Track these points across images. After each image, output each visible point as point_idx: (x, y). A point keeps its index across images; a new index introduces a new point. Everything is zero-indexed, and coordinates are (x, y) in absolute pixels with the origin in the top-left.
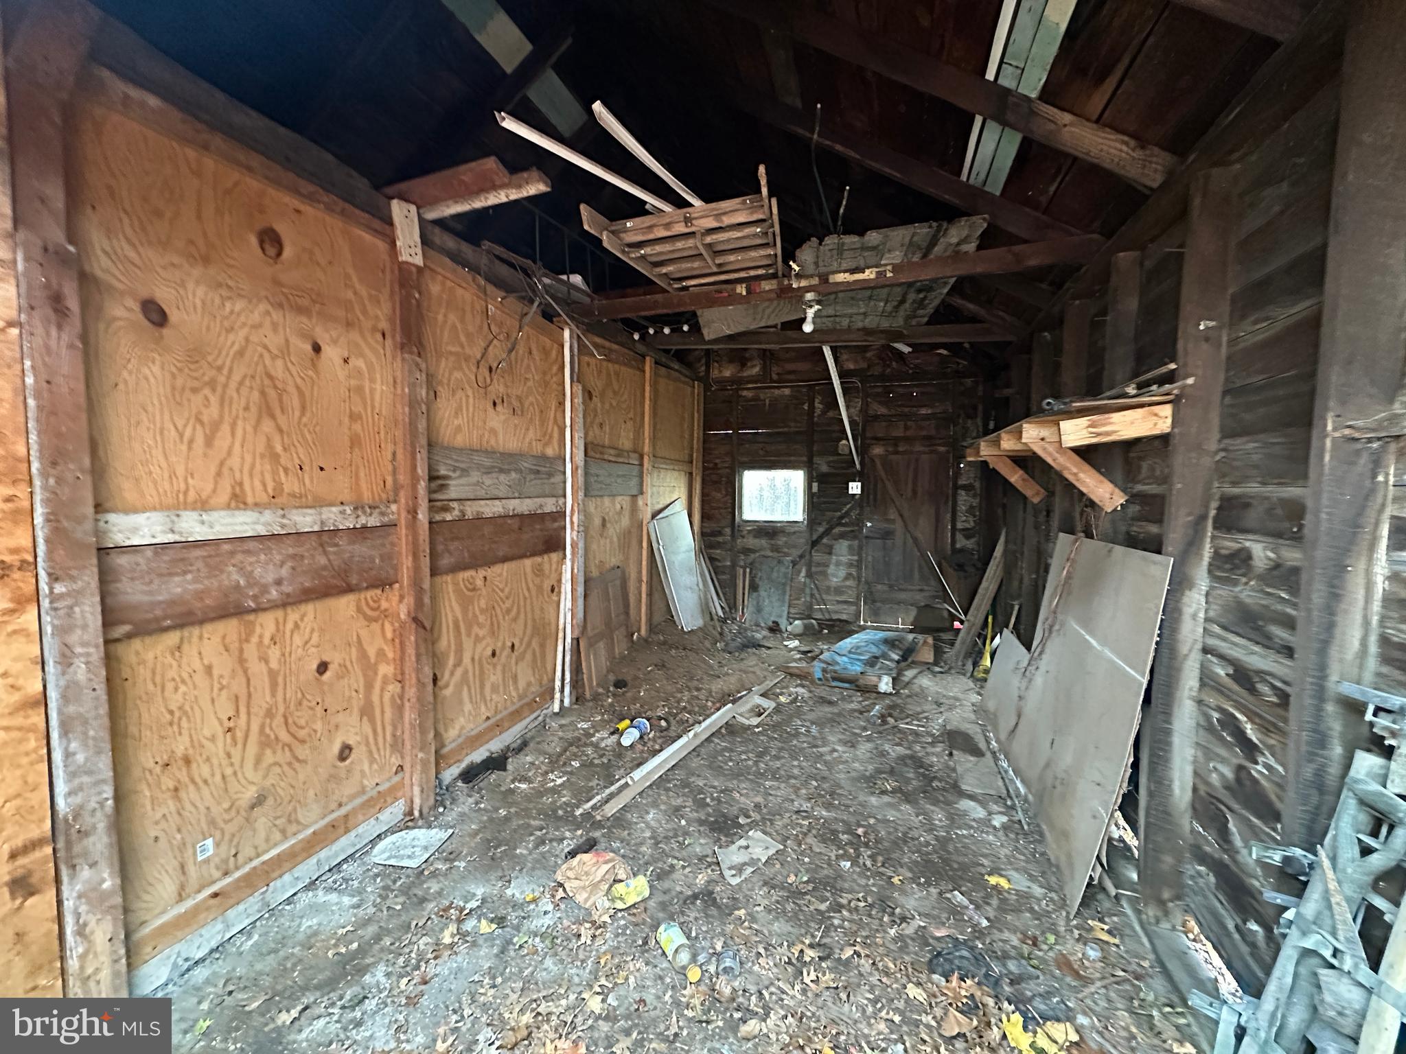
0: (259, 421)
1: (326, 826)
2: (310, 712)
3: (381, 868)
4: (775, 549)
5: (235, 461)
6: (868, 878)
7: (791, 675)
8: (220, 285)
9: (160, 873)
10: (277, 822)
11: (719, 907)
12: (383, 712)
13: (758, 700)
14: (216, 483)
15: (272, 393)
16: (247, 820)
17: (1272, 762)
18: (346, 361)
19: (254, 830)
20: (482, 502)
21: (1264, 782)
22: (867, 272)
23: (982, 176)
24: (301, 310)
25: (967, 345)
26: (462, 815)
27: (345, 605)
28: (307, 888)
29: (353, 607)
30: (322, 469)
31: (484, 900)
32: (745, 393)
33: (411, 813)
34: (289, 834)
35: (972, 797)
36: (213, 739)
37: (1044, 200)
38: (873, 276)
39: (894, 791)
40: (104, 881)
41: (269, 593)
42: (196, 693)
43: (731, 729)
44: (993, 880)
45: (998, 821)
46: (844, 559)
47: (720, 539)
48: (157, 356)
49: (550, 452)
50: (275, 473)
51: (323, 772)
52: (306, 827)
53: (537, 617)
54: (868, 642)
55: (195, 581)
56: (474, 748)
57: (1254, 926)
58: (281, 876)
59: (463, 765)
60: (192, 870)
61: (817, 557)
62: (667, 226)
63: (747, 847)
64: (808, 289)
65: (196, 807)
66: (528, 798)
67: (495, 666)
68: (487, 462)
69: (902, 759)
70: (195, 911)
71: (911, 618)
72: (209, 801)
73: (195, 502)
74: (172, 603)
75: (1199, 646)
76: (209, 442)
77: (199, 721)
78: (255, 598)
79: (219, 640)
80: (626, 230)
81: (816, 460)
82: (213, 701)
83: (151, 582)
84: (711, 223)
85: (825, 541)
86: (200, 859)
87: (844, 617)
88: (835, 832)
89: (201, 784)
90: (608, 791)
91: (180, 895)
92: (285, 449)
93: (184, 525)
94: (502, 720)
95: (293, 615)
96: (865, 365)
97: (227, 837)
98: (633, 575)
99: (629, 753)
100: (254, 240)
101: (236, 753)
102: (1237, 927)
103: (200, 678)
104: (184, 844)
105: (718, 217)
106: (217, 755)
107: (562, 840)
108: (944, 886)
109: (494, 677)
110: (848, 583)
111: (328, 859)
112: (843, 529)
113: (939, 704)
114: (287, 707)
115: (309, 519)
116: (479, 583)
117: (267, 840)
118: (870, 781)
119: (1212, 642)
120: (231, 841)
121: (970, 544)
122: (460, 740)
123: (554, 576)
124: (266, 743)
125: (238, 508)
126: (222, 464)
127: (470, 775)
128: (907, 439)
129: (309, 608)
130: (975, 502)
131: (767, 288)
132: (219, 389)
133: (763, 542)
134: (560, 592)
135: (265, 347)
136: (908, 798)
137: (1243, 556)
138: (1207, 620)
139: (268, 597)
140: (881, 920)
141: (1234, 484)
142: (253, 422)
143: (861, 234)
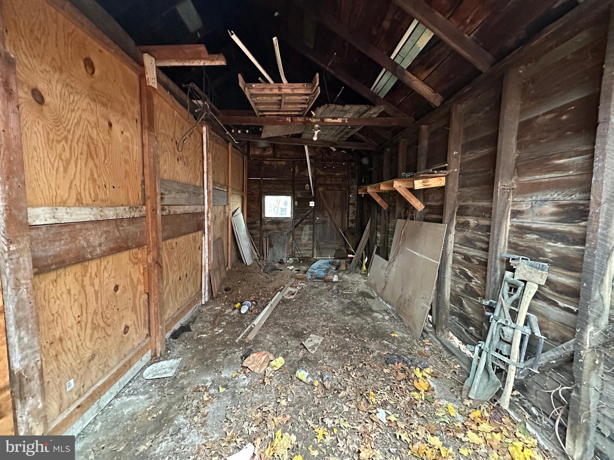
0: (87, 161)
1: (122, 366)
2: (112, 311)
3: (151, 381)
4: (279, 229)
5: (77, 182)
6: (356, 342)
7: (297, 279)
8: (67, 85)
9: (51, 400)
10: (100, 367)
11: (311, 362)
12: (140, 309)
13: (290, 289)
14: (69, 192)
15: (92, 146)
16: (88, 367)
17: (477, 281)
18: (122, 133)
19: (91, 372)
20: (176, 207)
21: (474, 287)
22: (339, 119)
23: (379, 90)
24: (104, 104)
25: (353, 150)
26: (180, 352)
27: (125, 256)
28: (116, 397)
29: (127, 257)
30: (114, 187)
31: (213, 381)
32: (265, 162)
33: (156, 355)
34: (105, 372)
35: (376, 312)
36: (72, 328)
37: (398, 103)
38: (340, 121)
39: (352, 314)
40: (39, 404)
41: (96, 250)
42: (64, 304)
43: (283, 301)
44: (393, 335)
45: (387, 318)
46: (308, 232)
47: (255, 225)
48: (40, 121)
49: (198, 184)
50: (94, 188)
51: (118, 340)
52: (112, 368)
53: (194, 261)
54: (324, 264)
55: (65, 244)
56: (175, 323)
57: (471, 328)
58: (105, 393)
59: (172, 331)
60: (65, 397)
61: (297, 232)
62: (271, 89)
63: (312, 340)
64: (316, 123)
65: (65, 363)
66: (208, 340)
67: (180, 284)
68: (178, 188)
69: (349, 303)
70: (70, 417)
71: (333, 255)
72: (71, 359)
73: (60, 202)
74: (55, 256)
75: (452, 251)
76: (65, 170)
77: (65, 318)
78: (91, 253)
79: (73, 275)
80: (252, 88)
81: (296, 192)
82: (71, 307)
83: (45, 245)
84: (289, 91)
85: (300, 225)
86: (68, 390)
87: (308, 256)
88: (339, 330)
89: (67, 351)
90: (245, 331)
91: (60, 410)
92: (98, 176)
93: (59, 214)
94: (185, 309)
95: (104, 263)
96: (315, 154)
97: (79, 377)
98: (225, 242)
99: (246, 316)
100: (82, 64)
101: (82, 334)
102: (466, 330)
103: (65, 296)
104: (61, 383)
105: (292, 89)
106: (74, 335)
107: (235, 352)
108: (380, 340)
109: (180, 290)
110: (309, 242)
111: (123, 382)
112: (307, 220)
113: (353, 284)
114: (103, 309)
115: (112, 213)
116: (174, 245)
117: (96, 377)
118: (343, 312)
119: (456, 249)
120: (81, 379)
121: (354, 225)
122: (170, 320)
123: (200, 242)
124: (95, 327)
125: (79, 206)
126: (72, 182)
127: (175, 335)
128: (331, 185)
129: (110, 258)
130: (355, 210)
131: (300, 120)
132: (69, 141)
133: (274, 226)
134: (202, 249)
135: (88, 122)
136: (357, 315)
137: (467, 223)
138: (454, 243)
139: (96, 252)
140: (366, 353)
141: (463, 202)
142: (84, 161)
143: (344, 105)
